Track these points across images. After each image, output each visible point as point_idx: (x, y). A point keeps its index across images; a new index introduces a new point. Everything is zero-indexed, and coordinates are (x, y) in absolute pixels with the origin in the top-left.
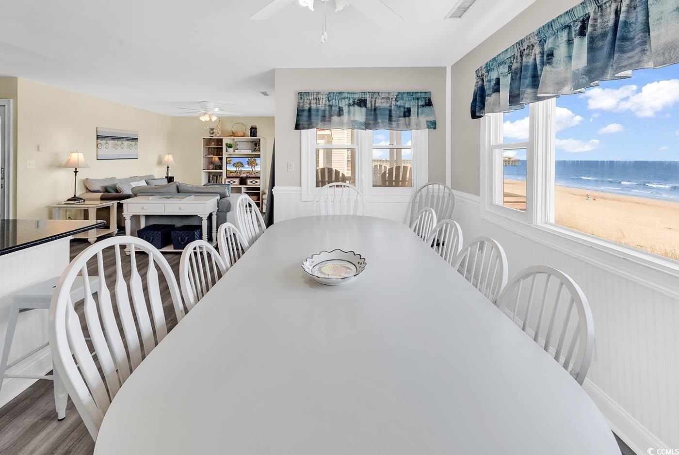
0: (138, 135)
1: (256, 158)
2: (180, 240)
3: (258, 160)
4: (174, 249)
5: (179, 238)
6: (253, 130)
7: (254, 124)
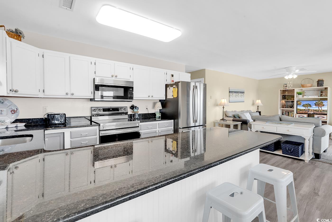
0: (244, 90)
1: (323, 101)
2: (287, 149)
3: (325, 103)
4: (283, 154)
5: (287, 148)
6: (320, 82)
7: (320, 78)
